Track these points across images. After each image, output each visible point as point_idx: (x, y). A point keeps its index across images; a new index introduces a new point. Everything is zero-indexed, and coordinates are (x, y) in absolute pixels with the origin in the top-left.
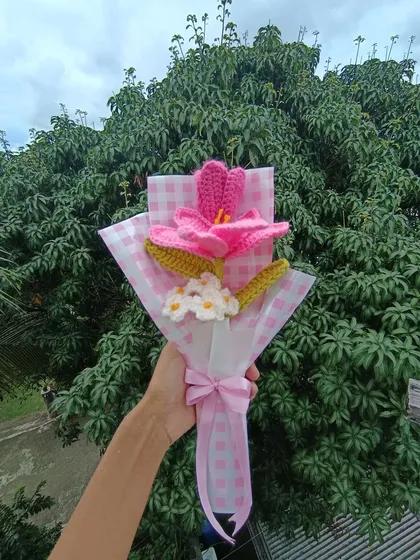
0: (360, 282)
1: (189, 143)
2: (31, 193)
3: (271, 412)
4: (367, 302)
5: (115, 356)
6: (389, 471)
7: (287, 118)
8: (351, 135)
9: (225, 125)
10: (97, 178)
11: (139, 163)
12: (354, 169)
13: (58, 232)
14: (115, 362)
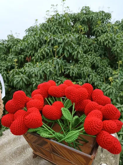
1: (45, 46)
8: (116, 45)
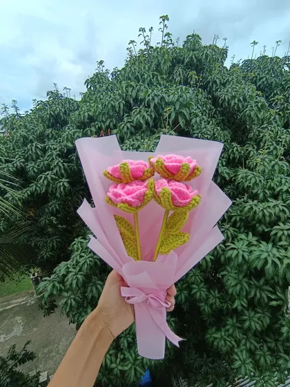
0: (255, 208)
1: (138, 110)
2: (31, 141)
3: (190, 298)
4: (260, 222)
5: (82, 254)
6: (276, 345)
7: (205, 94)
8: (249, 106)
9: (163, 98)
10: (76, 132)
11: (104, 122)
12: (251, 129)
13: (48, 168)
14: (83, 258)
